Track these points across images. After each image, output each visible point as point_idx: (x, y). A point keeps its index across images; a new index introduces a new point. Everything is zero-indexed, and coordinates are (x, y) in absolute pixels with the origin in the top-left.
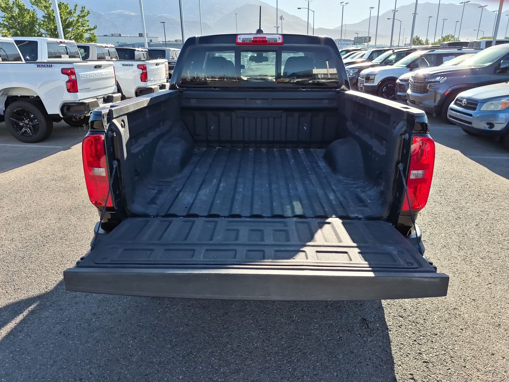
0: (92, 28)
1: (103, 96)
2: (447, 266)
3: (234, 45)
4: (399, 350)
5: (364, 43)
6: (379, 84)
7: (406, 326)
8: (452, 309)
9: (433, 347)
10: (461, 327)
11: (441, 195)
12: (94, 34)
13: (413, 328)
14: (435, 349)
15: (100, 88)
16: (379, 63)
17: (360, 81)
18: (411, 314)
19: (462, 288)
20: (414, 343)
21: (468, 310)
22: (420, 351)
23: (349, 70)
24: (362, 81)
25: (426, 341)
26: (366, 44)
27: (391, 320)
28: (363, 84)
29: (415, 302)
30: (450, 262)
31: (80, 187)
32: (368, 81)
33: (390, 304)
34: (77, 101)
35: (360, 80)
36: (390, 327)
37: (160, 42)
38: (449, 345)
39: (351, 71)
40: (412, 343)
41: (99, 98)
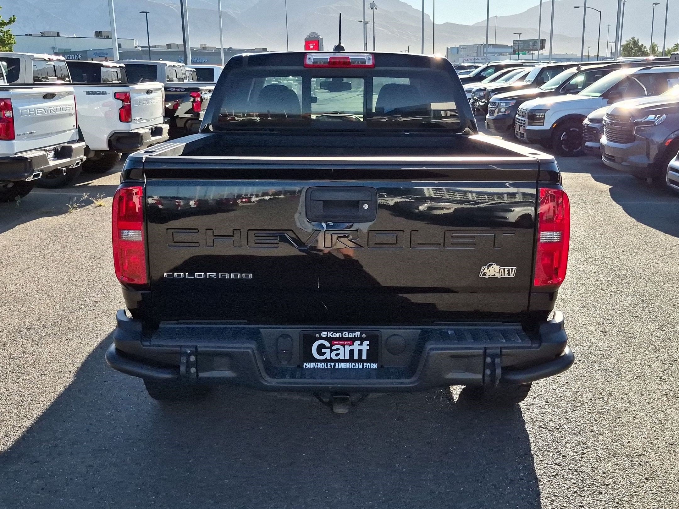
0: (6, 20)
1: (55, 146)
2: (637, 403)
3: (302, 68)
4: (550, 503)
5: (532, 52)
6: (554, 126)
7: (563, 475)
8: (636, 455)
9: (601, 499)
10: (646, 476)
11: (644, 306)
12: (10, 33)
13: (574, 478)
14: (604, 501)
15: (49, 133)
16: (553, 90)
17: (519, 122)
18: (573, 462)
19: (657, 430)
20: (573, 494)
21: (661, 456)
22: (581, 503)
23: (499, 102)
24: (523, 122)
25: (591, 492)
26: (536, 53)
27: (542, 468)
28: (524, 126)
29: (581, 447)
30: (643, 397)
31: (28, 298)
32: (532, 123)
33: (542, 449)
34: (12, 155)
35: (519, 120)
36: (540, 476)
37: (136, 47)
38: (625, 497)
39: (502, 104)
40: (570, 494)
41: (49, 151)
